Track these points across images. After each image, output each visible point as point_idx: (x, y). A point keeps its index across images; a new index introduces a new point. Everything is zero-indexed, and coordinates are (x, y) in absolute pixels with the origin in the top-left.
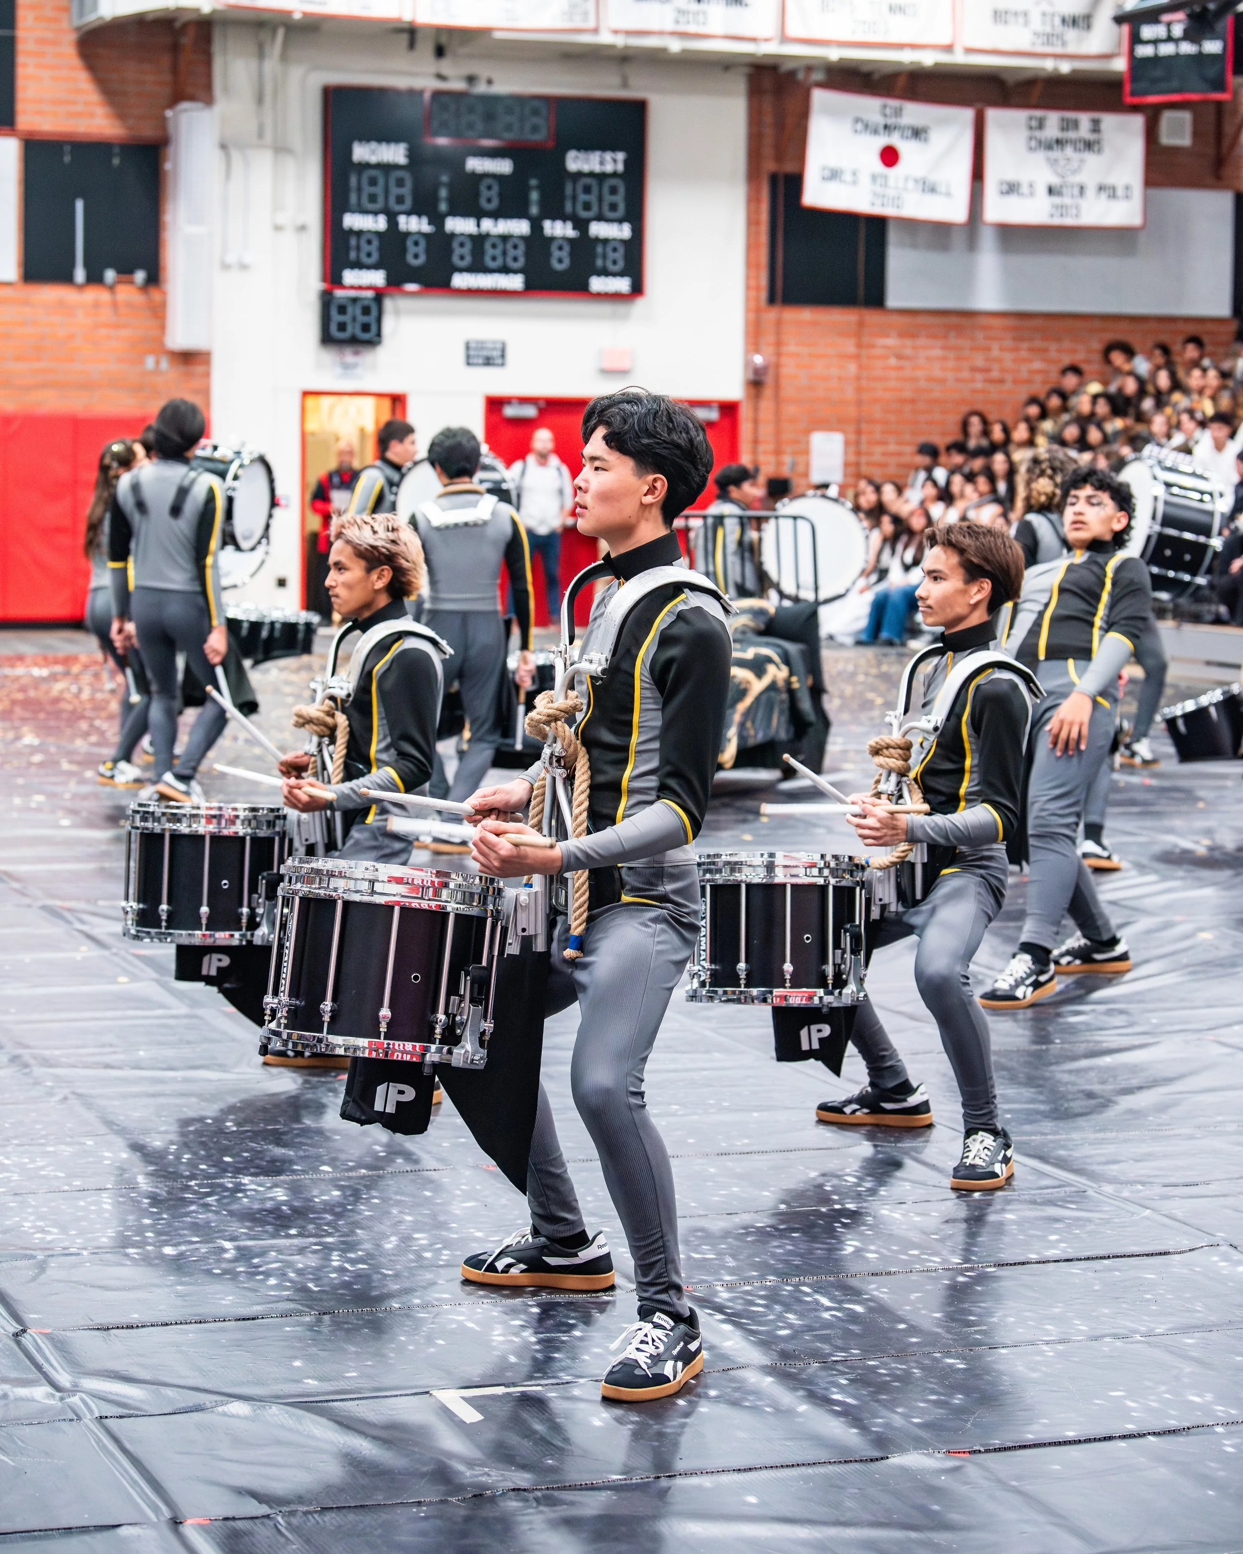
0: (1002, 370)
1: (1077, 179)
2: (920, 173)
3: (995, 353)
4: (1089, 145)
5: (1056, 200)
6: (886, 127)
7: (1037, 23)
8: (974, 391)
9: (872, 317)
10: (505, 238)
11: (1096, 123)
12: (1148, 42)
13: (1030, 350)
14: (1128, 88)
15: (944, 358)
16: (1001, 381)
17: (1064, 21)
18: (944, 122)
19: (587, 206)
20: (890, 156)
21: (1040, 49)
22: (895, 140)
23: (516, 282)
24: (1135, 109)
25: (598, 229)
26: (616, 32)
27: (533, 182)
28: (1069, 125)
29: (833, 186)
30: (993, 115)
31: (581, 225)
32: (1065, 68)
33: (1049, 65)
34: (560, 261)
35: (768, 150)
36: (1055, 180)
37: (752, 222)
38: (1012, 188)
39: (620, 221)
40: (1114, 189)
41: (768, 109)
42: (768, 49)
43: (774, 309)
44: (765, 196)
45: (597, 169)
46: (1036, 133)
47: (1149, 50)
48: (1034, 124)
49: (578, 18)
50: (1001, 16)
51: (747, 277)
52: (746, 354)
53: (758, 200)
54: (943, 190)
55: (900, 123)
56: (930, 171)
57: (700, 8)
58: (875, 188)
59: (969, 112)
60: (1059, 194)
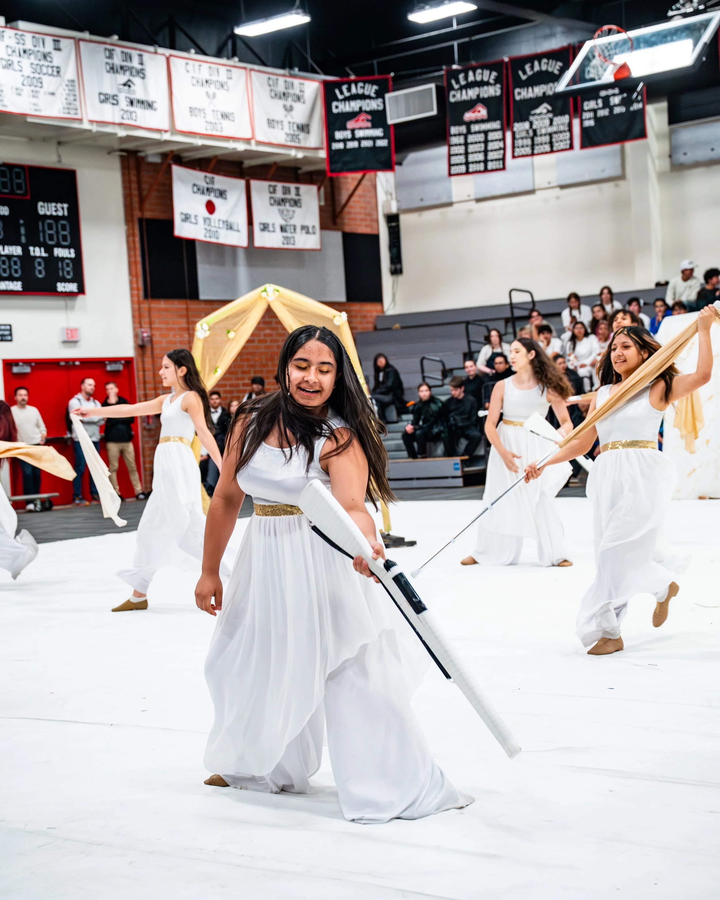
1: (292, 222)
2: (224, 218)
4: (296, 203)
5: (285, 234)
6: (207, 190)
7: (287, 128)
9: (193, 305)
10: (9, 257)
11: (298, 190)
12: (339, 141)
17: (298, 127)
18: (232, 187)
19: (51, 237)
20: (210, 207)
21: (289, 144)
22: (212, 198)
23: (18, 286)
25: (59, 252)
26: (91, 122)
27: (22, 222)
28: (285, 191)
29: (187, 225)
30: (253, 183)
31: (49, 250)
32: (300, 155)
33: (293, 153)
34: (40, 272)
35: (136, 204)
36: (283, 223)
37: (130, 248)
39: (68, 247)
40: (308, 228)
41: (134, 178)
42: (167, 137)
43: (146, 301)
44: (137, 232)
45: (54, 214)
46: (273, 195)
47: (341, 146)
48: (271, 189)
49: (72, 112)
50: (271, 123)
51: (131, 282)
52: (134, 329)
53: (134, 235)
54: (236, 228)
55: (214, 187)
56: (229, 216)
57: (133, 109)
58: (206, 226)
59: (243, 183)
60: (285, 231)
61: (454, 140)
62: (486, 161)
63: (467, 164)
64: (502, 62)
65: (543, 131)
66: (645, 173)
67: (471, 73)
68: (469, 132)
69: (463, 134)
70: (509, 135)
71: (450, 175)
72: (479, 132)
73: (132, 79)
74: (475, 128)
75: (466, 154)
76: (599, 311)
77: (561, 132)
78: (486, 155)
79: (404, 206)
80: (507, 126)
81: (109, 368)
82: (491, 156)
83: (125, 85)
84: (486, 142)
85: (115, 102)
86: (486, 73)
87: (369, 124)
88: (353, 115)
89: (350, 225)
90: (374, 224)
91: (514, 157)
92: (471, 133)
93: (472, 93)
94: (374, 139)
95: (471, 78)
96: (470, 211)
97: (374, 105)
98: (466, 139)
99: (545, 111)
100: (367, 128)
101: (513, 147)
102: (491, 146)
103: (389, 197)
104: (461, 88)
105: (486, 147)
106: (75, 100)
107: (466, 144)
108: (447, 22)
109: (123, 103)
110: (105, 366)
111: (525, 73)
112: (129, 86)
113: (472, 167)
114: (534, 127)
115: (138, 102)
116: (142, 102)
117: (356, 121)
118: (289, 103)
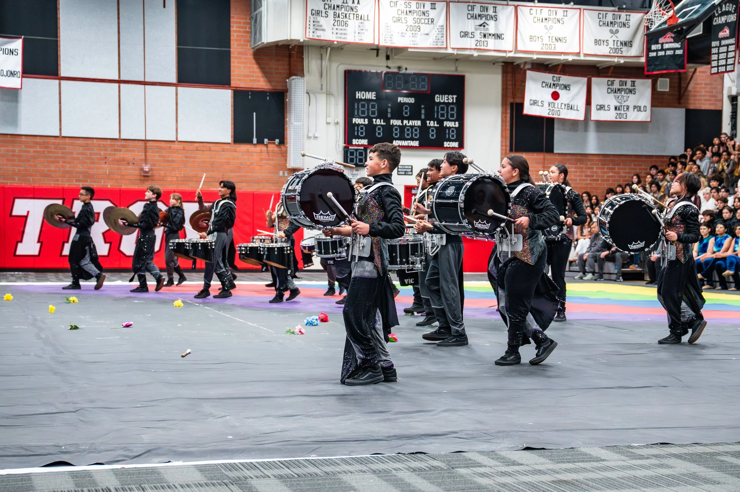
0: (597, 176)
1: (626, 104)
2: (566, 102)
3: (595, 170)
4: (630, 91)
5: (619, 112)
6: (554, 85)
7: (611, 45)
8: (587, 184)
9: (548, 156)
10: (412, 127)
11: (633, 82)
12: (654, 51)
13: (607, 168)
14: (646, 69)
15: (576, 172)
16: (598, 180)
17: (621, 43)
18: (576, 83)
19: (442, 115)
20: (555, 96)
21: (612, 54)
22: (558, 90)
23: (416, 143)
24: (648, 77)
25: (447, 124)
26: (454, 49)
27: (423, 106)
28: (622, 84)
29: (534, 107)
30: (594, 80)
31: (441, 122)
32: (622, 61)
33: (616, 60)
34: (433, 135)
35: (510, 94)
36: (618, 104)
37: (503, 121)
38: (601, 107)
39: (455, 121)
40: (640, 107)
41: (510, 78)
42: (512, 55)
44: (509, 111)
45: (446, 101)
46: (611, 87)
47: (654, 54)
48: (609, 83)
49: (440, 44)
50: (598, 42)
51: (502, 142)
53: (506, 113)
54: (575, 108)
55: (559, 83)
56: (571, 101)
57: (485, 40)
58: (550, 108)
59: (585, 80)
60: (619, 109)
61: (713, 51)
62: (726, 65)
63: (718, 66)
67: (724, 6)
68: (720, 45)
69: (717, 47)
72: (725, 46)
73: (486, 22)
74: (723, 42)
75: (718, 60)
78: (727, 61)
82: (729, 61)
83: (481, 25)
84: (727, 52)
85: (473, 36)
86: (731, 5)
87: (672, 40)
90: (720, 103)
93: (723, 19)
94: (674, 49)
95: (724, 9)
98: (719, 50)
100: (671, 42)
102: (729, 55)
103: (733, 84)
104: (719, 16)
106: (442, 37)
107: (718, 54)
109: (478, 36)
112: (484, 26)
113: (720, 69)
115: (490, 35)
116: (494, 35)
117: (665, 38)
118: (614, 29)
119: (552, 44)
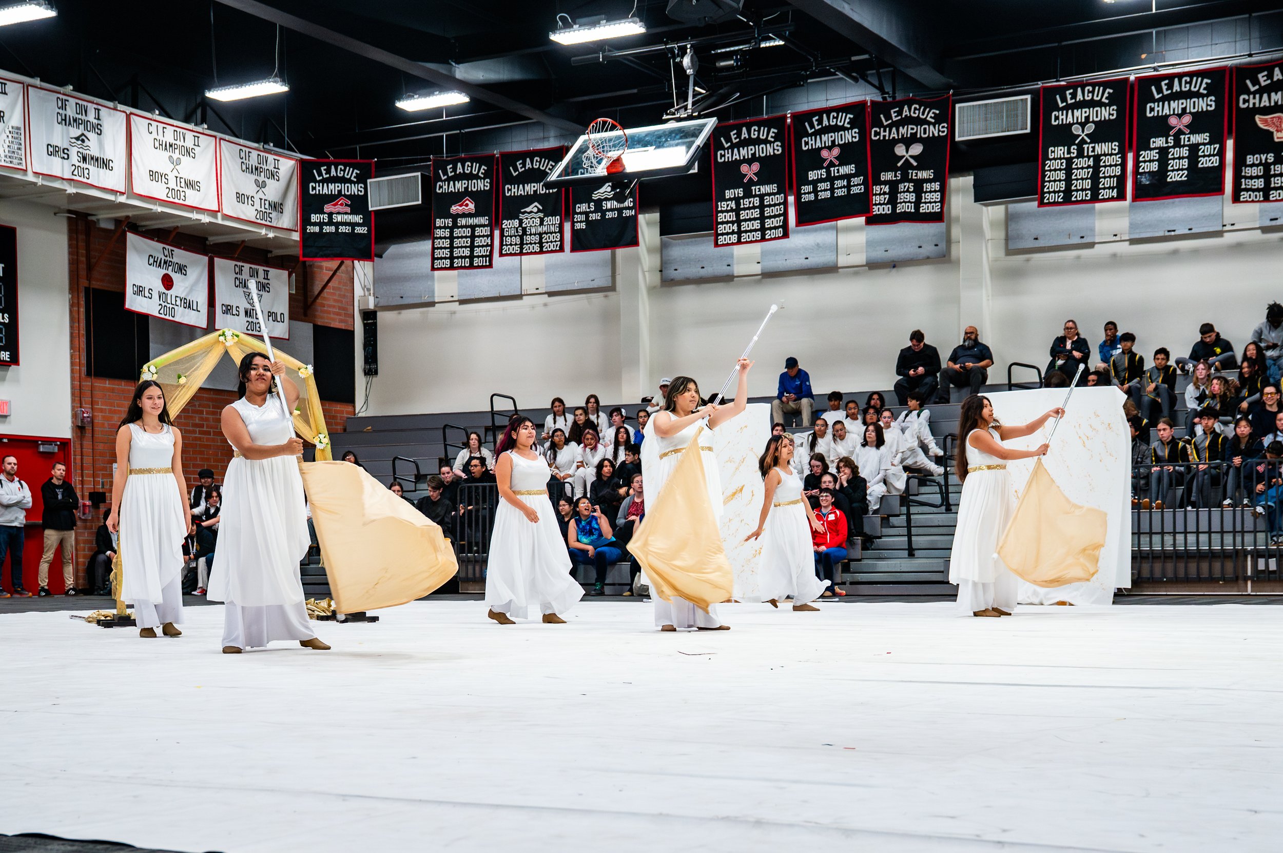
2: (182, 295)
4: (264, 287)
5: (250, 320)
6: (165, 262)
7: (257, 205)
11: (267, 273)
12: (315, 224)
17: (270, 204)
18: (194, 263)
21: (259, 221)
22: (170, 272)
26: (36, 174)
28: (253, 273)
29: (140, 298)
30: (218, 262)
32: (271, 235)
33: (263, 232)
35: (83, 272)
36: (248, 308)
37: (74, 319)
38: (228, 310)
39: (3, 312)
40: (276, 315)
41: (82, 244)
42: (122, 199)
43: (89, 379)
44: (83, 303)
46: (238, 276)
47: (317, 229)
48: (237, 270)
49: (15, 161)
50: (241, 197)
51: (72, 356)
52: (73, 408)
53: (79, 305)
54: (195, 308)
55: (173, 261)
56: (188, 294)
57: (85, 166)
58: (161, 302)
59: (206, 259)
60: (250, 316)
61: (439, 233)
62: (471, 257)
63: (452, 258)
64: (494, 155)
65: (533, 231)
66: (634, 286)
67: (459, 165)
68: (455, 225)
69: (448, 227)
70: (497, 233)
71: (433, 269)
72: (466, 227)
73: (86, 133)
74: (462, 221)
75: (452, 248)
76: (581, 415)
77: (551, 233)
78: (472, 251)
79: (383, 303)
80: (495, 223)
81: (41, 449)
82: (477, 251)
83: (77, 139)
84: (473, 237)
85: (66, 156)
86: (476, 166)
87: (348, 210)
88: (330, 198)
89: (322, 318)
90: (350, 320)
91: (501, 255)
92: (458, 227)
93: (460, 186)
94: (353, 225)
95: (459, 169)
96: (454, 313)
97: (355, 189)
98: (452, 233)
99: (535, 210)
100: (346, 213)
101: (501, 245)
102: (478, 242)
103: (367, 293)
104: (449, 179)
105: (472, 242)
106: (19, 149)
107: (452, 238)
108: (437, 112)
109: (74, 159)
110: (38, 446)
111: (516, 169)
112: (83, 141)
113: (457, 262)
114: (524, 225)
115: (92, 158)
116: (97, 160)
117: (335, 205)
118: (261, 179)
119: (181, 190)
